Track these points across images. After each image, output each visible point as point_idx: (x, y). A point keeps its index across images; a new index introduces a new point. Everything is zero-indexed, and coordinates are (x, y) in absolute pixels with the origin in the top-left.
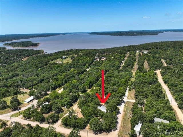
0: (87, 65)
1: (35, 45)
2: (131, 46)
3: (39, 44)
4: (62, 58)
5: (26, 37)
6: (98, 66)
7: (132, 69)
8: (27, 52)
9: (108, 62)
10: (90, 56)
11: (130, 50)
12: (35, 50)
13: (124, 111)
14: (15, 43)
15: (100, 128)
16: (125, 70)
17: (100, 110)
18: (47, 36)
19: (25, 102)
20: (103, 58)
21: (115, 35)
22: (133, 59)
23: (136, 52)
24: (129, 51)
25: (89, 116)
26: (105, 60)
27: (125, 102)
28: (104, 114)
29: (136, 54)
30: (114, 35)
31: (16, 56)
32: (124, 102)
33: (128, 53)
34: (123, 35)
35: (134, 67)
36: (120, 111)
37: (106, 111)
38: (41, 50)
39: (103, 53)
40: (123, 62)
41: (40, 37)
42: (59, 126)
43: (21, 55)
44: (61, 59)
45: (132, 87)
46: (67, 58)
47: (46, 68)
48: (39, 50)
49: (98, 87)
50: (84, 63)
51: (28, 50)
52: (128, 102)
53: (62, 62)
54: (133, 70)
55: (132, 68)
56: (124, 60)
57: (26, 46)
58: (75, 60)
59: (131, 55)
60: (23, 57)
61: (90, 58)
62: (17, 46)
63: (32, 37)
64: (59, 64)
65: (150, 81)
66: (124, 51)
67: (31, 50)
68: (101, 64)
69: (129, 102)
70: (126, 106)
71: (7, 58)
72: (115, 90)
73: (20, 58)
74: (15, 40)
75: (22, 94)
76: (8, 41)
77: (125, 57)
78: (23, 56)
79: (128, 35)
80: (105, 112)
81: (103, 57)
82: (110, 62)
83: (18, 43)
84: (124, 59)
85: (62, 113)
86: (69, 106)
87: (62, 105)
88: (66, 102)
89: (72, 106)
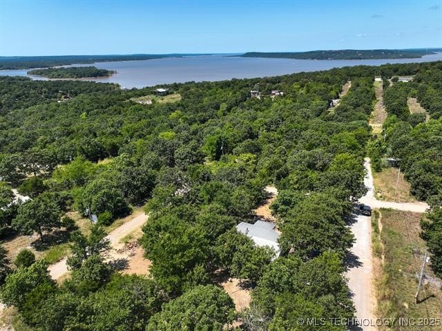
0: (224, 106)
1: (104, 74)
3: (112, 72)
4: (155, 93)
6: (256, 110)
8: (75, 85)
9: (288, 101)
11: (354, 75)
12: (98, 82)
13: (377, 252)
14: (57, 70)
16: (347, 117)
17: (246, 241)
20: (273, 92)
21: (308, 58)
23: (374, 80)
24: (350, 77)
25: (177, 271)
26: (280, 97)
27: (370, 211)
28: (268, 262)
29: (374, 85)
31: (45, 92)
32: (364, 210)
33: (350, 82)
34: (327, 58)
35: (372, 113)
37: (277, 248)
39: (273, 83)
40: (335, 101)
41: (119, 60)
43: (57, 92)
44: (153, 95)
45: (384, 160)
46: (172, 93)
49: (249, 155)
52: (383, 209)
53: (153, 100)
56: (338, 98)
60: (63, 96)
61: (235, 93)
62: (59, 76)
63: (102, 60)
64: (145, 105)
67: (85, 82)
68: (268, 105)
69: (389, 210)
70: (381, 228)
72: (320, 163)
73: (55, 98)
74: (61, 65)
76: (42, 67)
77: (340, 92)
78: (63, 94)
79: (341, 59)
80: (272, 253)
81: (275, 90)
82: (293, 100)
83: (62, 69)
84: (337, 94)
85: (61, 246)
86: (107, 214)
87: (82, 209)
88: (94, 198)
89: (124, 216)
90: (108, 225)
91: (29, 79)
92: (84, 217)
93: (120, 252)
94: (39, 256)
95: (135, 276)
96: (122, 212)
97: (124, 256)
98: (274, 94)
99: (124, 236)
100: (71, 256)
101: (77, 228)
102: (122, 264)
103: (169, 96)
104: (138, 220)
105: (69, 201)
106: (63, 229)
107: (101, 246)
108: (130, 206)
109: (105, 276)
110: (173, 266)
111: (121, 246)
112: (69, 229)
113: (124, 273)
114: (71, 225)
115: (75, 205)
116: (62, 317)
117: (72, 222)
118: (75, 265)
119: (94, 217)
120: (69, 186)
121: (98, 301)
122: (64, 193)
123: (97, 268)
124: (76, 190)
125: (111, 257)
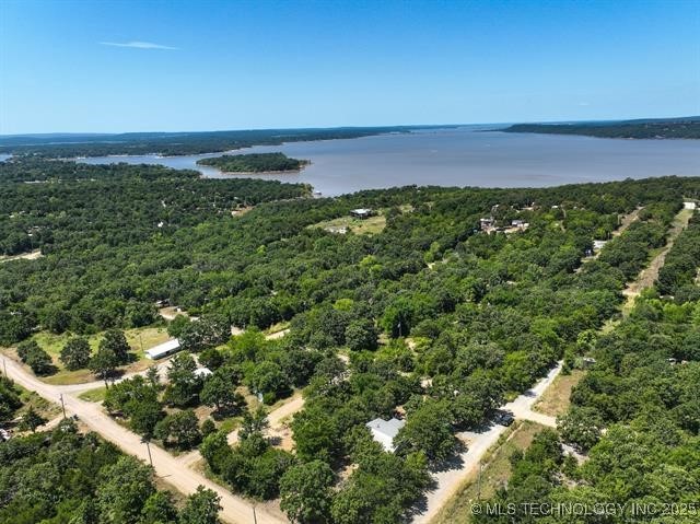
0: (436, 246)
1: (293, 166)
2: (664, 179)
3: (305, 163)
4: (353, 215)
5: (274, 139)
6: (478, 255)
7: (631, 280)
8: (256, 189)
9: (528, 242)
10: (464, 211)
11: (650, 198)
12: (283, 182)
13: (484, 461)
14: (232, 159)
15: (318, 512)
18: (344, 137)
19: (147, 356)
20: (515, 223)
21: (617, 136)
22: (650, 235)
23: (682, 206)
24: (643, 200)
26: (521, 234)
27: (511, 421)
29: (677, 217)
30: (612, 137)
31: (217, 200)
32: (504, 420)
33: (640, 208)
34: (652, 136)
35: (643, 272)
36: (464, 456)
38: (303, 186)
39: (520, 206)
40: (598, 245)
42: (190, 467)
43: (232, 199)
44: (350, 218)
45: (580, 360)
46: (376, 214)
47: (286, 245)
48: (296, 186)
49: (425, 340)
50: (428, 237)
51: (259, 182)
52: (527, 421)
53: (348, 229)
54: (631, 285)
55: (630, 276)
56: (607, 237)
57: (261, 169)
58: (398, 225)
59: (650, 217)
60: (239, 205)
61: (458, 222)
62: (235, 169)
63: (294, 139)
64: (336, 236)
65: (689, 343)
66: (623, 201)
67: (270, 182)
68: (498, 247)
69: (532, 423)
70: (507, 440)
71: (187, 206)
72: (490, 361)
73: (229, 207)
74: (238, 148)
75: (158, 326)
76: (215, 152)
77: (616, 228)
78: (239, 202)
81: (518, 218)
82: (538, 243)
83: (239, 157)
84: (609, 233)
85: (233, 419)
86: (271, 395)
87: (251, 387)
88: (263, 379)
89: (284, 398)
90: (271, 404)
91: (198, 174)
92: (252, 393)
93: (278, 430)
94: (217, 425)
95: (283, 451)
96: (284, 393)
97: (280, 435)
98: (516, 226)
99: (281, 417)
100: (241, 429)
101: (246, 404)
102: (277, 441)
103: (372, 220)
104: (296, 403)
105: (240, 376)
106: (235, 403)
107: (262, 424)
108: (293, 387)
109: (263, 447)
110: (307, 446)
111: (279, 426)
112: (240, 405)
113: (276, 448)
114: (241, 401)
115: (246, 381)
116: (235, 468)
117: (242, 398)
118: (243, 436)
119: (261, 395)
120: (240, 359)
121: (257, 462)
122: (236, 367)
123: (258, 441)
124: (247, 364)
125: (269, 434)
